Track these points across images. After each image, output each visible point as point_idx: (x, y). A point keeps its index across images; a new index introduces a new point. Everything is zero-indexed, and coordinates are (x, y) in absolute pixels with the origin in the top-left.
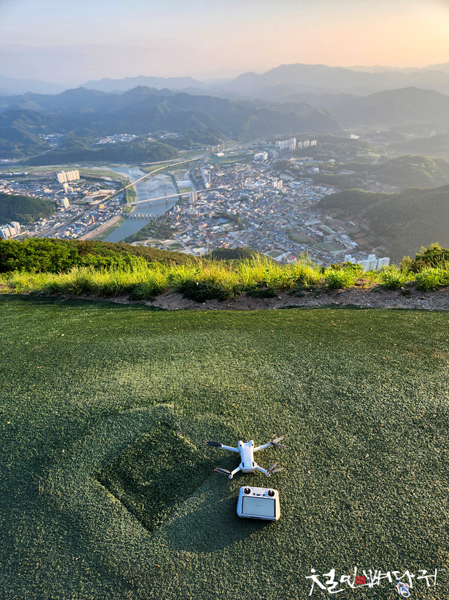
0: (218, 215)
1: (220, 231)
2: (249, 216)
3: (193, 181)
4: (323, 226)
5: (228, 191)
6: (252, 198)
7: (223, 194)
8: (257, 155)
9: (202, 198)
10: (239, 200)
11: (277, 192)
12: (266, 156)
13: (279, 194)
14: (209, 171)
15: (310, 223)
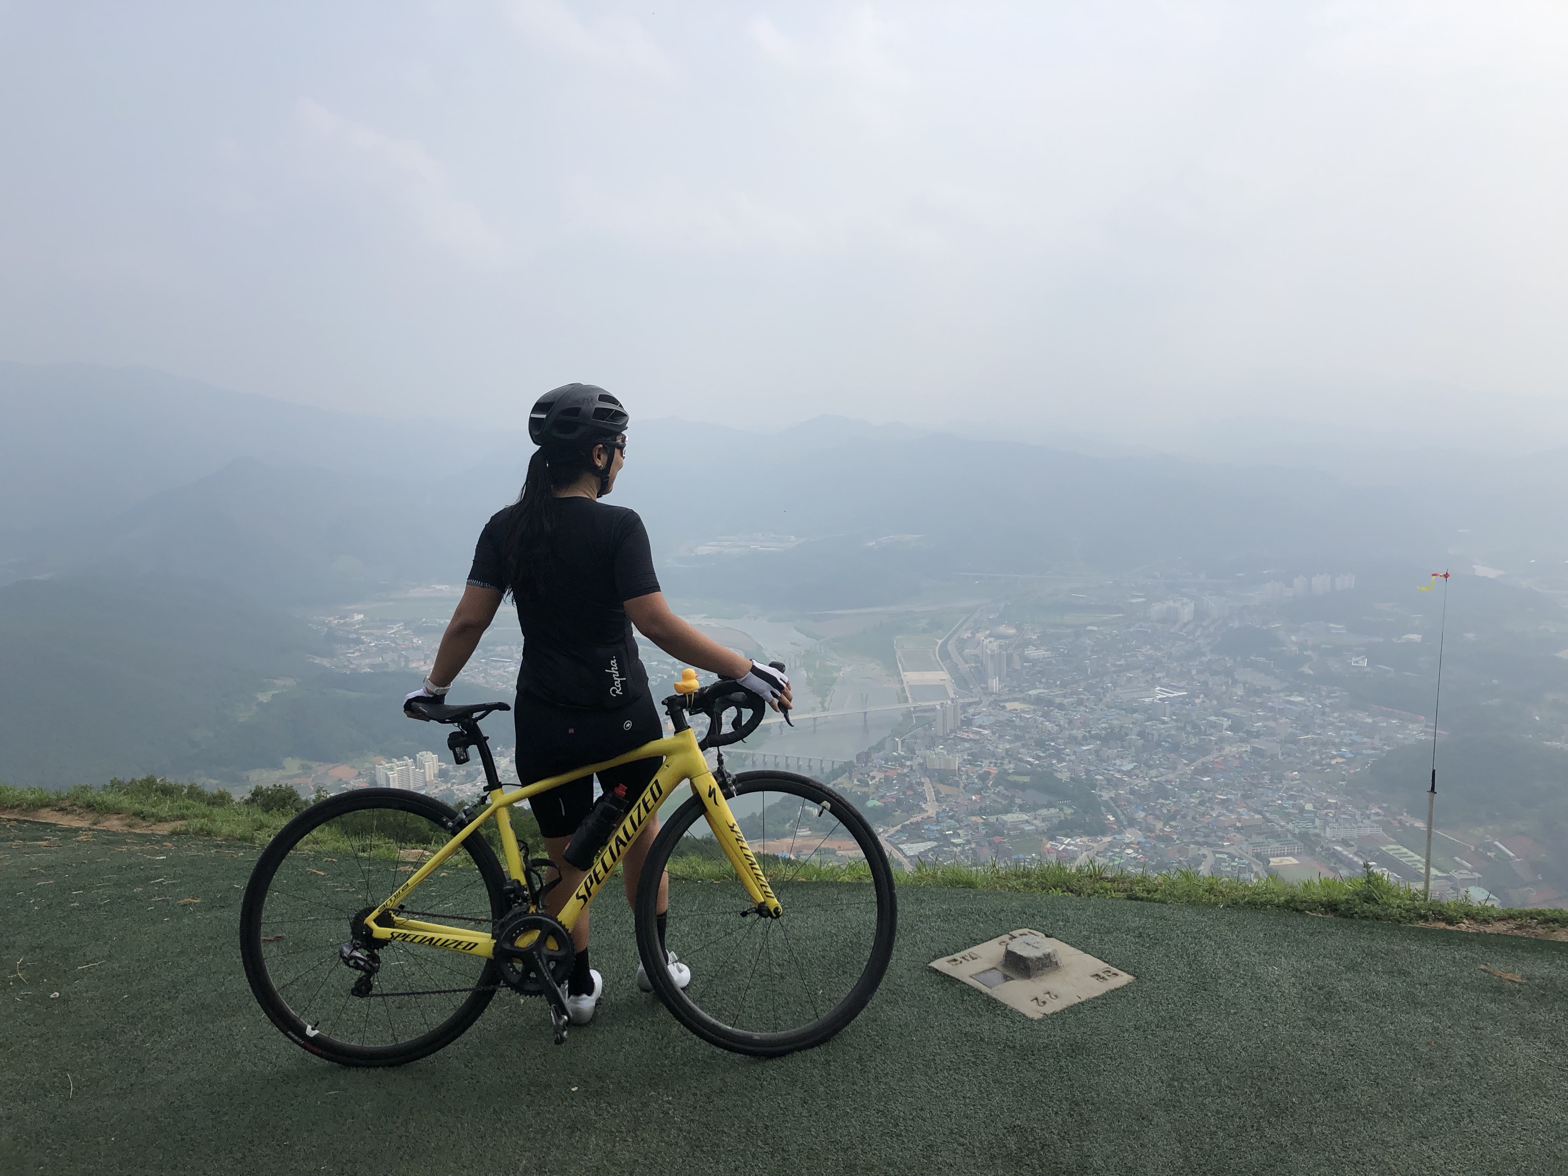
0: (1026, 779)
1: (1028, 828)
2: (1132, 792)
3: (953, 670)
4: (1391, 848)
5: (1061, 707)
6: (1141, 734)
7: (1046, 715)
8: (1157, 608)
9: (978, 720)
10: (1096, 737)
11: (1226, 723)
12: (1187, 612)
13: (1230, 728)
14: (1003, 642)
15: (1342, 834)
